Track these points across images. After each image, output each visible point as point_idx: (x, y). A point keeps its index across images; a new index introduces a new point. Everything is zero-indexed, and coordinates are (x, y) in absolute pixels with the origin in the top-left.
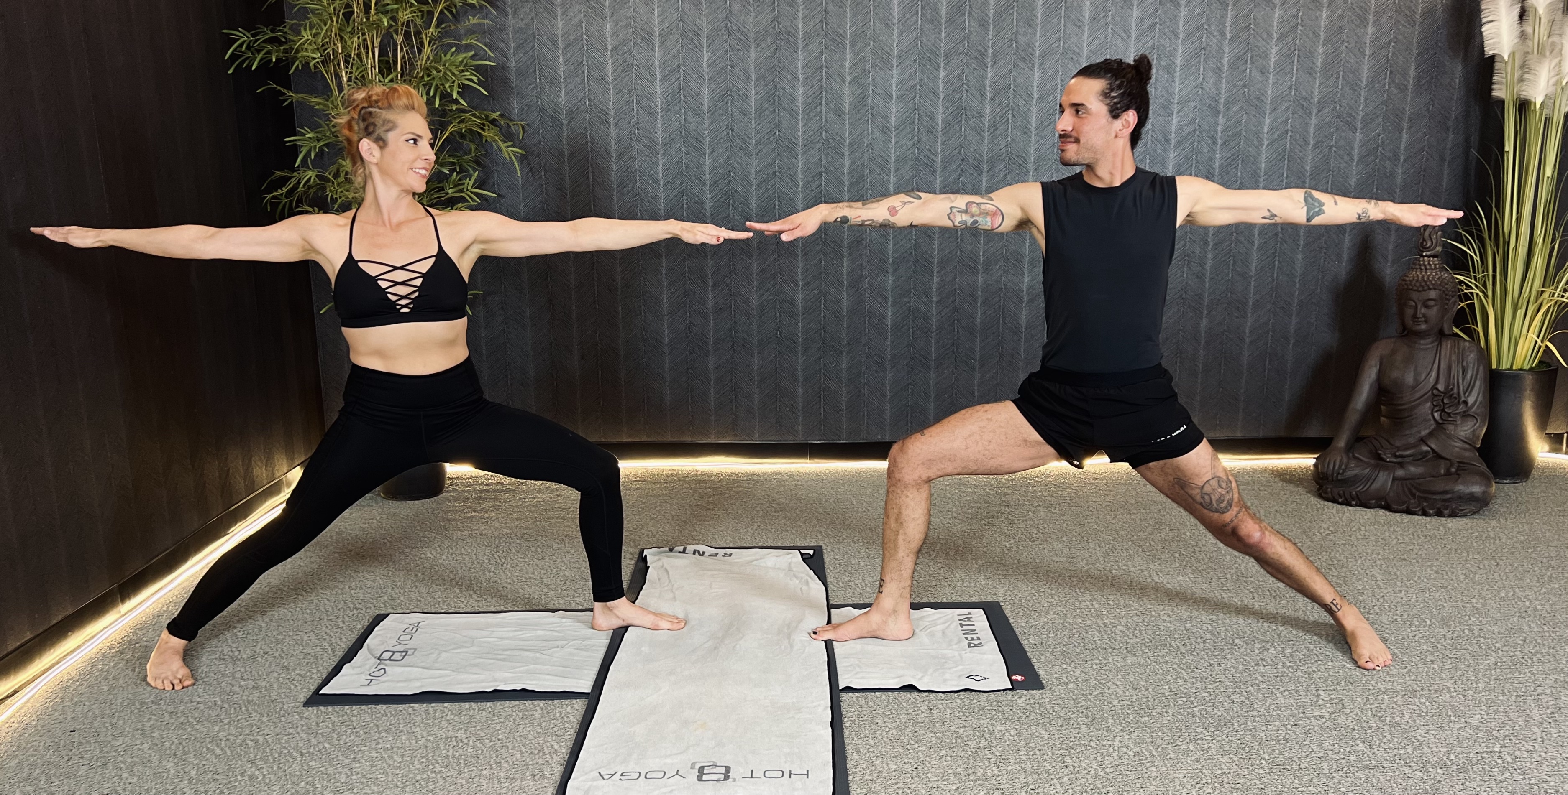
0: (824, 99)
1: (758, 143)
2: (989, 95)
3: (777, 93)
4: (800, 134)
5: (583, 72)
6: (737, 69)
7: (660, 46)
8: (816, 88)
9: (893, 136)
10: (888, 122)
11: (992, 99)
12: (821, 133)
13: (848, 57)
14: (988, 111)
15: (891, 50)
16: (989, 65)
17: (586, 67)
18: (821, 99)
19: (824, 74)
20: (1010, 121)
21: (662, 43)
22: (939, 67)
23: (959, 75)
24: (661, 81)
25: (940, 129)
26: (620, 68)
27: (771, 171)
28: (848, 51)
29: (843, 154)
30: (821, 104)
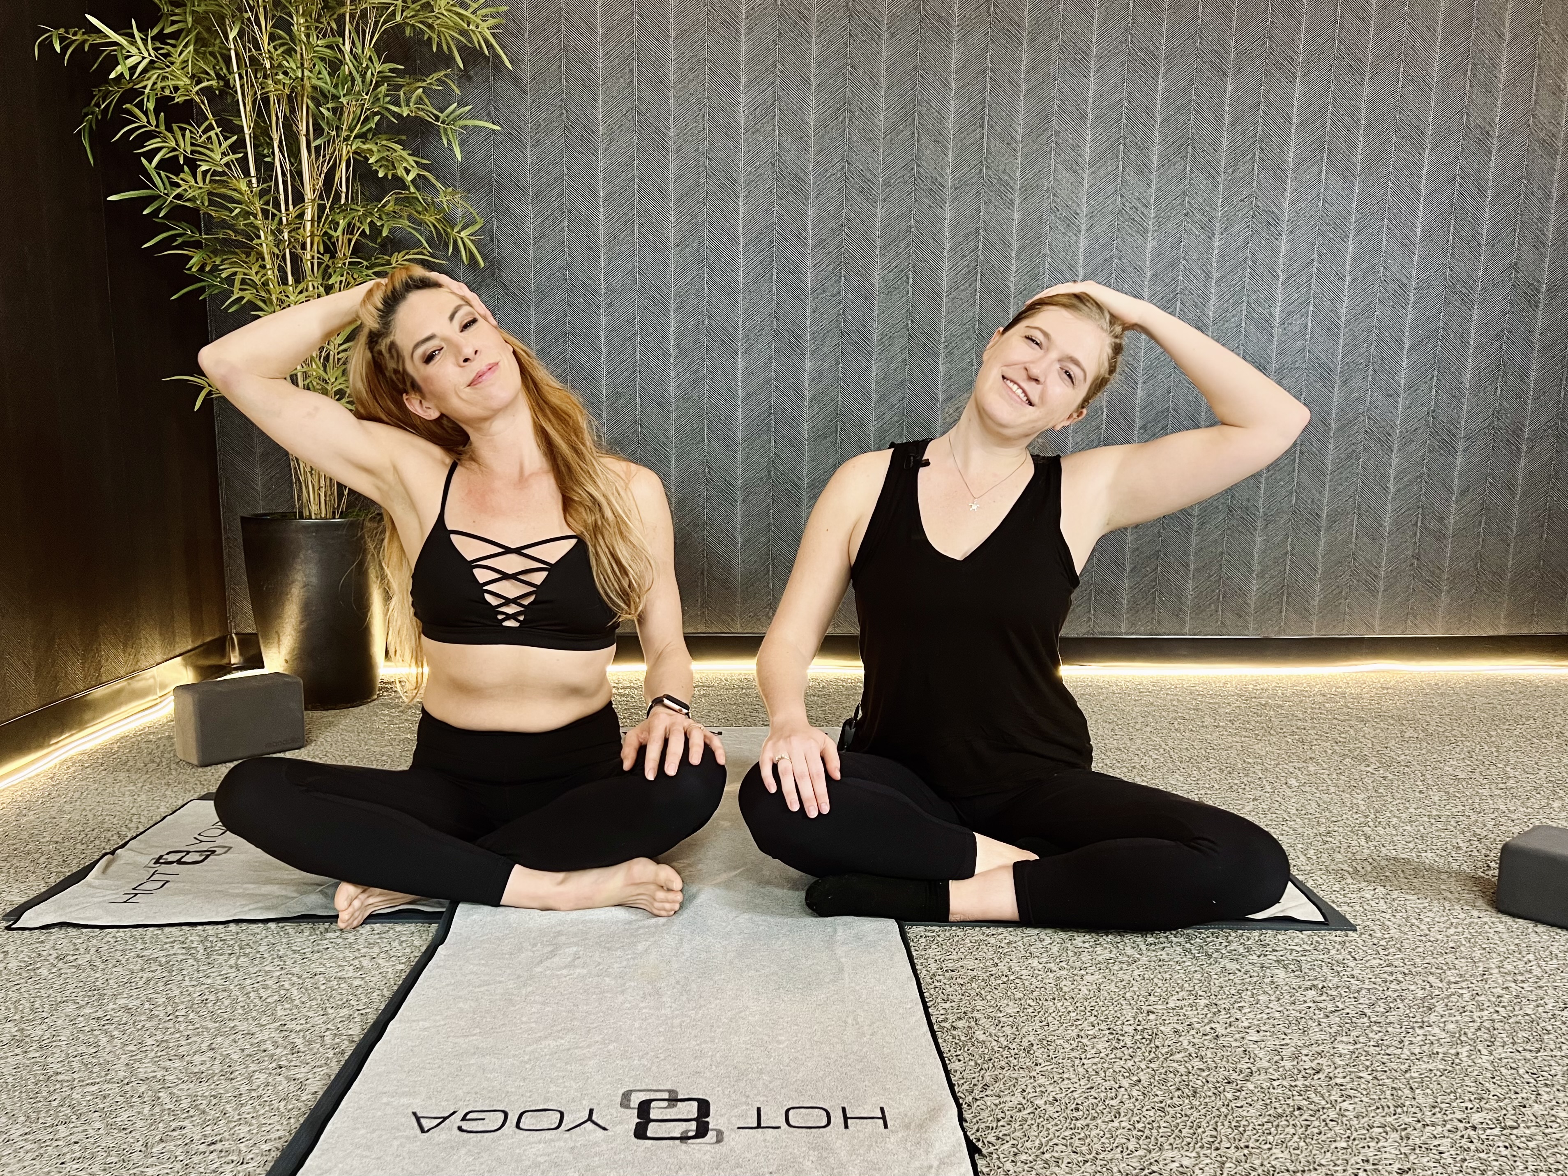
0: (987, 118)
1: (887, 184)
2: (1227, 119)
3: (918, 108)
4: (949, 171)
5: (631, 71)
6: (861, 71)
7: (747, 34)
8: (977, 99)
9: (1086, 176)
10: (1080, 155)
11: (1232, 124)
12: (981, 170)
13: (1024, 56)
14: (1225, 143)
15: (1089, 47)
16: (1229, 74)
17: (635, 64)
18: (982, 118)
19: (988, 80)
20: (1257, 157)
21: (750, 30)
22: (1157, 75)
23: (1184, 89)
24: (746, 86)
25: (1155, 167)
26: (687, 66)
27: (903, 226)
28: (1025, 46)
29: (1012, 202)
30: (982, 126)
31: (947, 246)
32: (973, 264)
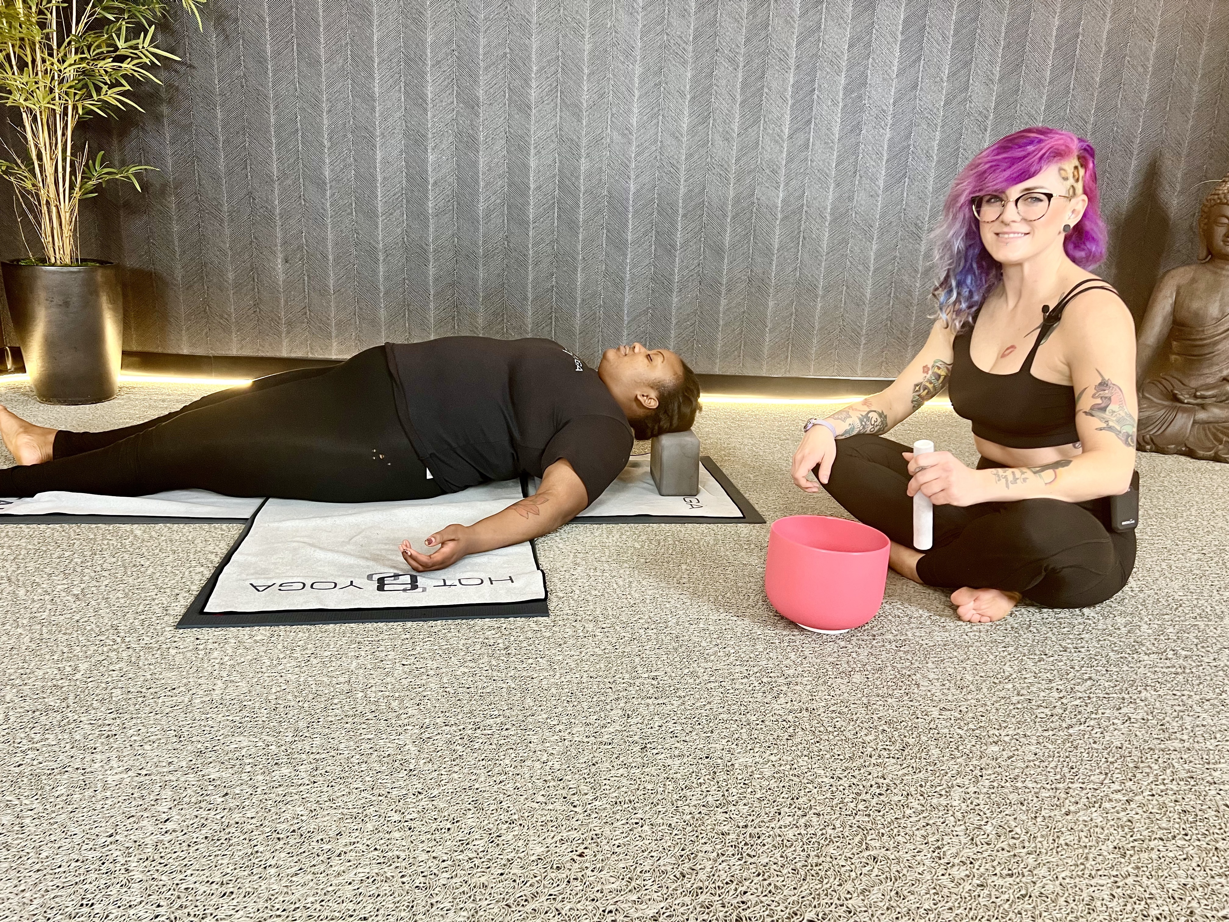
9: (639, 18)
27: (500, 52)
31: (535, 69)
32: (554, 85)
